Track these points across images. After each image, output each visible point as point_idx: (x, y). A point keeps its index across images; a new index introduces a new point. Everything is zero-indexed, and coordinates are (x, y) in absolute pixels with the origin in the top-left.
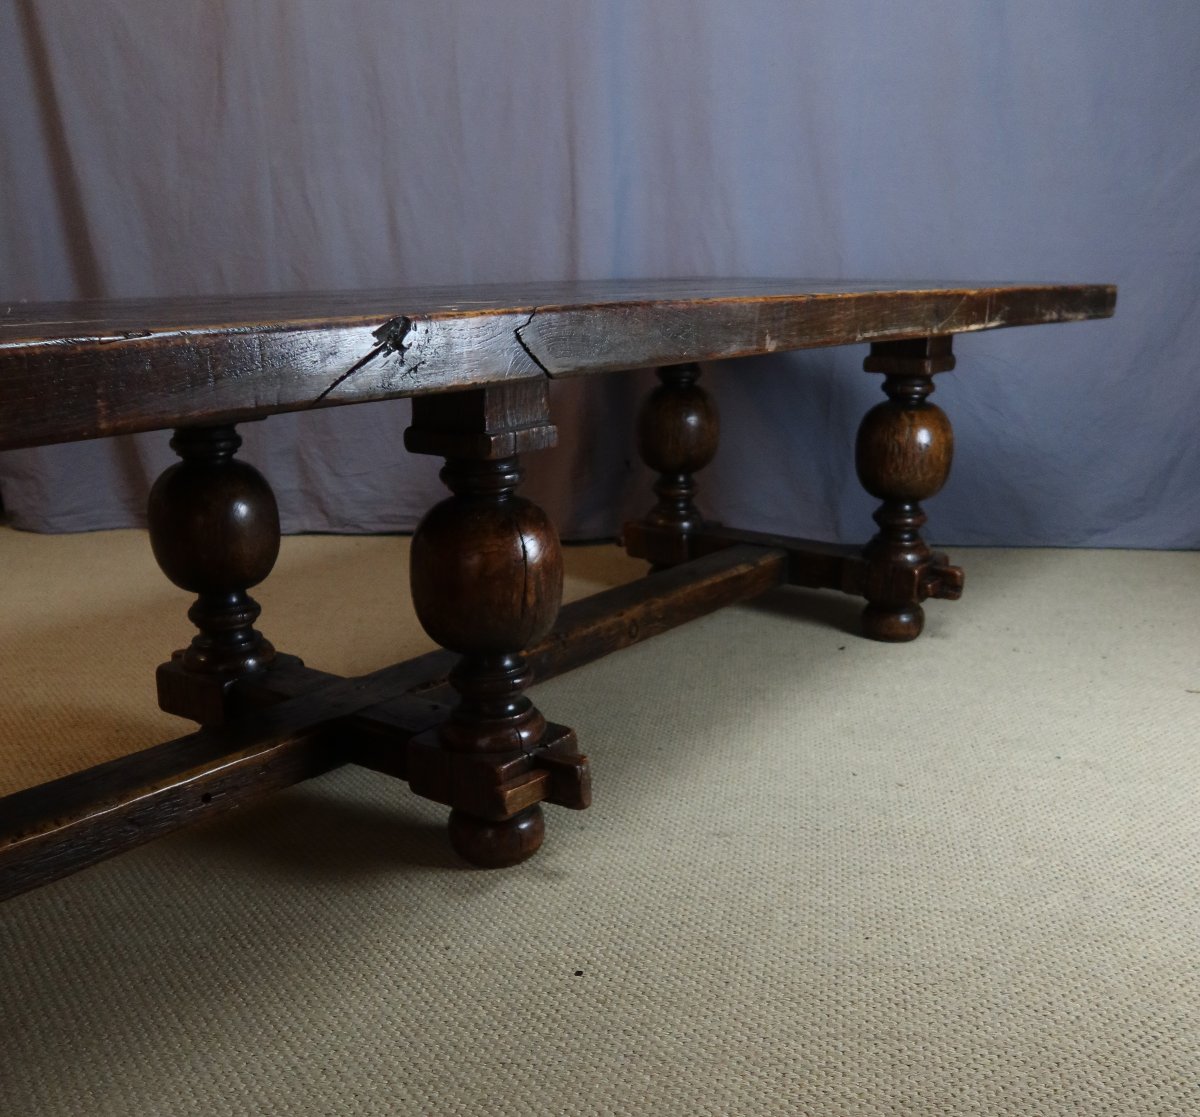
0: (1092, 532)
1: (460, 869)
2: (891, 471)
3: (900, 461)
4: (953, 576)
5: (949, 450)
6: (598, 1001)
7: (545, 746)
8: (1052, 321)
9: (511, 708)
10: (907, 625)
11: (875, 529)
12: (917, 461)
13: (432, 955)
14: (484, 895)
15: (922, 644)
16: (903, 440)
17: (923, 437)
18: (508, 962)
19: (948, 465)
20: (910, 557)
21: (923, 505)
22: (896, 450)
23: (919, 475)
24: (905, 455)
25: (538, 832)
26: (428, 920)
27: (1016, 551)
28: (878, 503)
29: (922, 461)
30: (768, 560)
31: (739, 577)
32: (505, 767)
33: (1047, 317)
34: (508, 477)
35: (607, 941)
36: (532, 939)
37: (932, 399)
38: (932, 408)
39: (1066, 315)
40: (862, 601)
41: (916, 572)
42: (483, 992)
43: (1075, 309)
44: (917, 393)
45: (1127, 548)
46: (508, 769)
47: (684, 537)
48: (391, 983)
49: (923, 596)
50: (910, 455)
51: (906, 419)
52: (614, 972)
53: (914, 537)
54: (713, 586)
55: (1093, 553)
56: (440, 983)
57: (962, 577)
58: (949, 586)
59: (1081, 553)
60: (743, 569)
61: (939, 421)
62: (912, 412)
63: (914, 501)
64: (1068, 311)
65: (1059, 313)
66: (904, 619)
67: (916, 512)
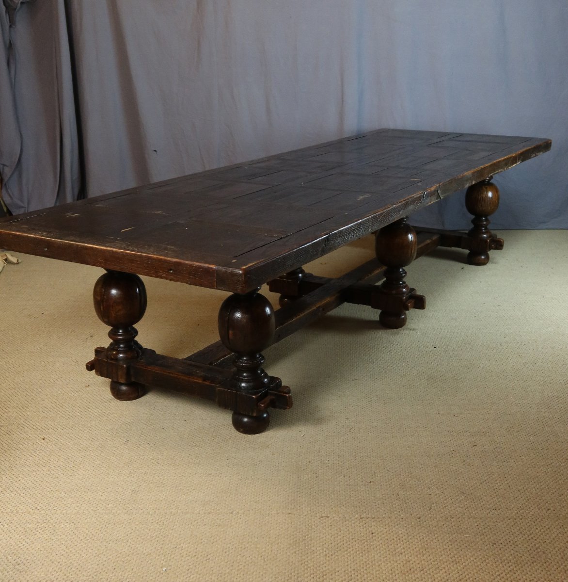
2: (480, 206)
3: (483, 203)
4: (501, 242)
5: (498, 199)
6: (444, 352)
7: (410, 293)
8: (533, 157)
9: (401, 283)
10: (484, 260)
11: (472, 226)
12: (489, 203)
13: (394, 346)
14: (398, 334)
15: (489, 265)
16: (484, 196)
17: (490, 194)
19: (498, 203)
20: (485, 236)
21: (489, 218)
22: (482, 199)
23: (489, 208)
24: (485, 201)
26: (387, 340)
28: (473, 217)
29: (490, 203)
30: (435, 238)
31: (428, 244)
32: (404, 298)
33: (532, 156)
36: (417, 342)
37: (492, 181)
38: (492, 185)
39: (537, 154)
40: (467, 251)
41: (488, 241)
43: (540, 151)
44: (487, 180)
48: (388, 352)
49: (491, 248)
50: (486, 201)
51: (484, 189)
53: (486, 228)
57: (503, 242)
58: (498, 245)
59: (537, 231)
60: (428, 241)
61: (495, 190)
62: (486, 186)
63: (486, 216)
65: (535, 154)
66: (483, 257)
67: (486, 220)
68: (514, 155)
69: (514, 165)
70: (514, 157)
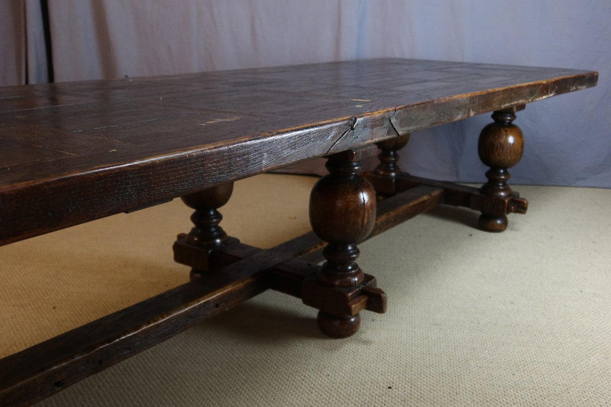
0: (578, 179)
1: (324, 339)
2: (496, 155)
3: (501, 151)
4: (524, 203)
5: (522, 146)
6: (401, 400)
7: (365, 285)
8: (573, 91)
9: (350, 268)
10: (500, 225)
11: (486, 180)
12: (508, 151)
13: (322, 378)
14: (338, 351)
15: (507, 233)
16: (502, 141)
17: (511, 140)
18: (357, 382)
19: (522, 152)
20: (502, 194)
21: (508, 170)
22: (499, 145)
23: (509, 157)
24: (503, 148)
25: (357, 322)
26: (316, 362)
27: (542, 187)
28: (488, 168)
29: (510, 151)
30: (436, 193)
31: (425, 201)
32: (350, 294)
33: (572, 89)
34: (356, 168)
35: (398, 373)
36: (365, 372)
37: (514, 122)
38: (514, 127)
39: (578, 87)
40: (479, 213)
41: (507, 201)
42: (349, 396)
43: (582, 84)
44: (508, 120)
45: (595, 187)
46: (352, 295)
47: (394, 180)
48: (307, 391)
49: (509, 211)
50: (505, 148)
51: (504, 132)
52: (405, 387)
53: (505, 184)
54: (414, 206)
55: (578, 189)
56: (329, 391)
57: (527, 204)
58: (521, 207)
59: (573, 189)
60: (425, 198)
61: (519, 133)
62: (506, 129)
63: (505, 168)
64: (579, 86)
65: (576, 87)
66: (499, 222)
67: (506, 173)
68: (545, 82)
69: (544, 97)
70: (543, 85)
